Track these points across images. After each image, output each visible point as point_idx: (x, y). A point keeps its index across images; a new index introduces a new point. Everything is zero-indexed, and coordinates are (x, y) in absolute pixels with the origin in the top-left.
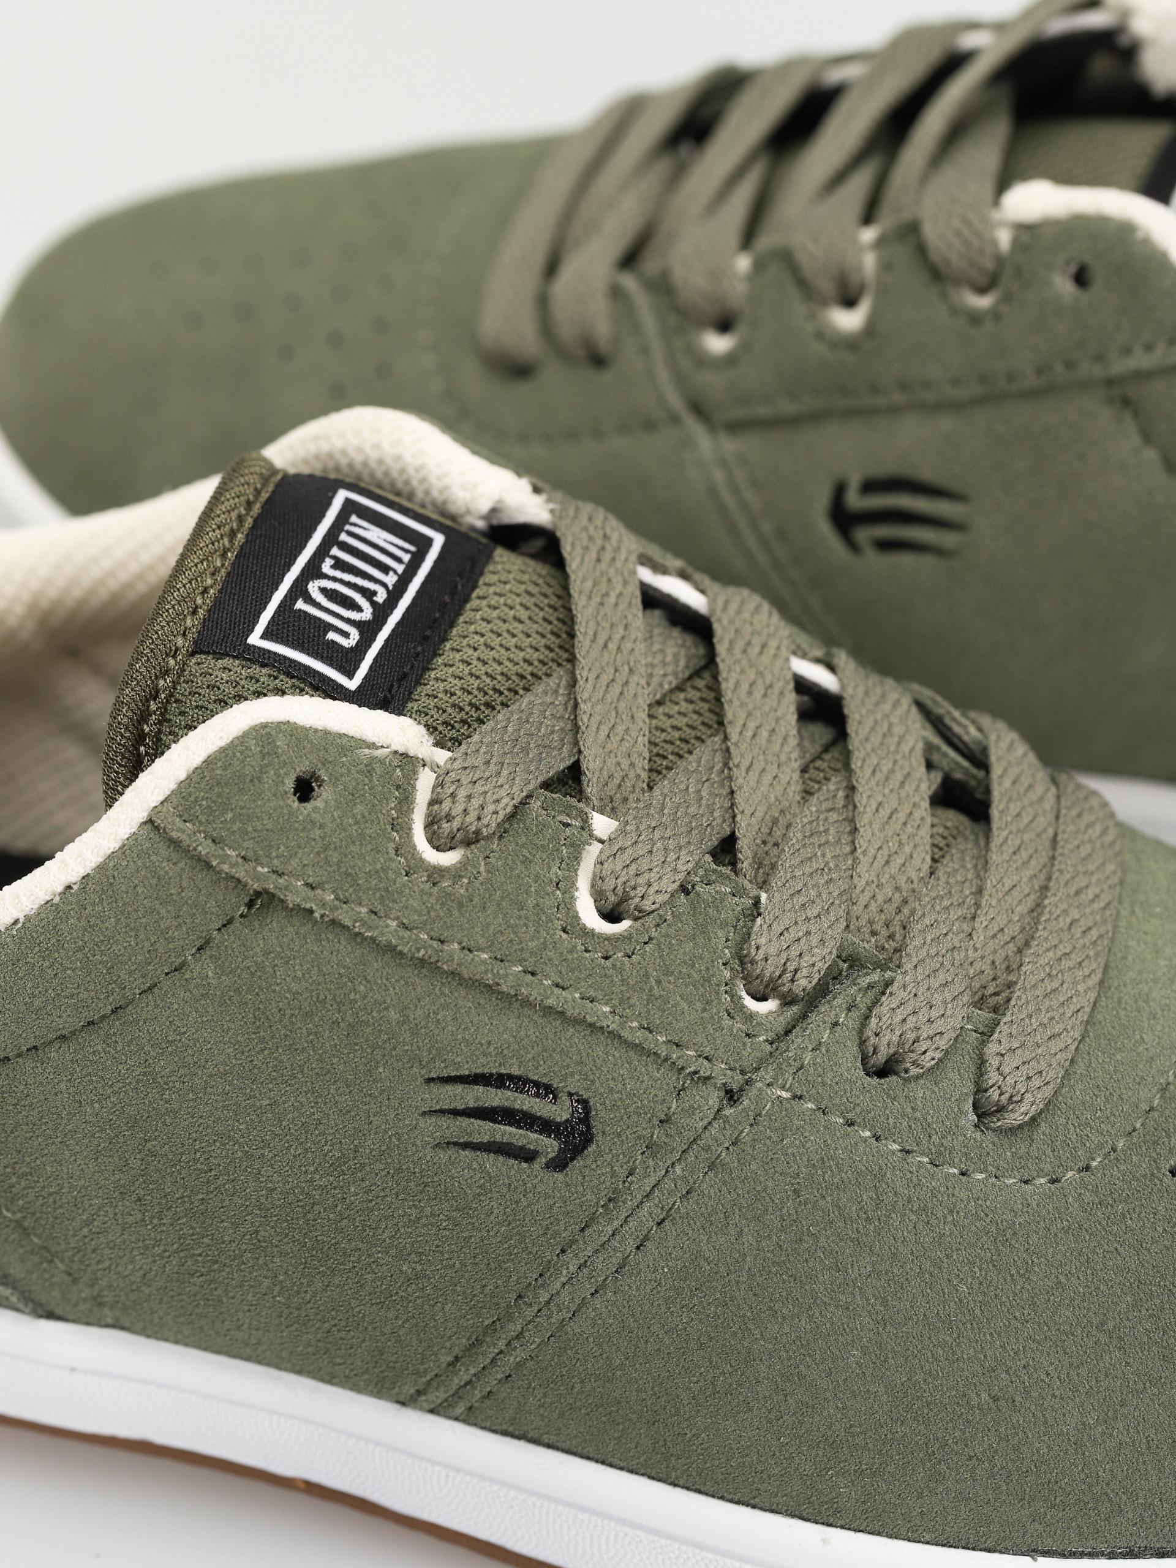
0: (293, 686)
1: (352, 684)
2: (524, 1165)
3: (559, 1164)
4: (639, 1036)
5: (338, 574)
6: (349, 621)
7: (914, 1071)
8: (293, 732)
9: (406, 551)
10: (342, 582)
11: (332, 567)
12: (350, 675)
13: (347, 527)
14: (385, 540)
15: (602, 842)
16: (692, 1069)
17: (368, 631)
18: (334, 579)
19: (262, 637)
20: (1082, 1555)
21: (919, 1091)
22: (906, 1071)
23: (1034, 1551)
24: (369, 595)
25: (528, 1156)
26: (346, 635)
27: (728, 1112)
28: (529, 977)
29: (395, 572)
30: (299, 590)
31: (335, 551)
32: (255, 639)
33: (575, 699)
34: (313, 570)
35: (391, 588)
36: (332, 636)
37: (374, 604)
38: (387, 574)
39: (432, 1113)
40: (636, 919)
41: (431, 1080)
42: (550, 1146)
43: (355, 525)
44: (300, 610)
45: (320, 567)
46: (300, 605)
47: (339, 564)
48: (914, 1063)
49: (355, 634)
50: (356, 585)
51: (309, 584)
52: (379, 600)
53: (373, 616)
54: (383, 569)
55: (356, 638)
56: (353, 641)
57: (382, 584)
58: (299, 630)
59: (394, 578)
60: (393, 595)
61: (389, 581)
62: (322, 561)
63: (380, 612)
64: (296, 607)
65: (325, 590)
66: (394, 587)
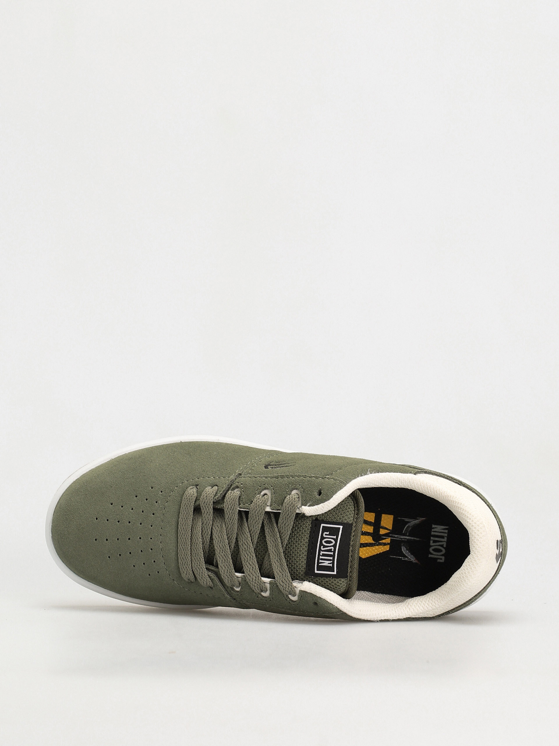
1: (322, 525)
5: (330, 548)
6: (326, 538)
10: (329, 546)
11: (332, 549)
12: (323, 526)
13: (332, 562)
14: (324, 563)
15: (268, 506)
17: (323, 538)
18: (331, 546)
24: (325, 547)
26: (326, 535)
29: (321, 556)
30: (336, 540)
31: (332, 553)
32: (341, 527)
33: (277, 528)
34: (335, 546)
35: (321, 551)
36: (328, 533)
37: (323, 545)
38: (322, 554)
44: (335, 536)
45: (334, 548)
46: (335, 537)
49: (325, 536)
50: (327, 547)
51: (334, 543)
52: (322, 547)
53: (322, 542)
54: (323, 555)
55: (324, 535)
56: (324, 534)
57: (322, 551)
58: (334, 532)
59: (321, 554)
60: (320, 550)
61: (322, 553)
62: (334, 550)
63: (321, 544)
64: (336, 536)
65: (332, 543)
66: (320, 552)
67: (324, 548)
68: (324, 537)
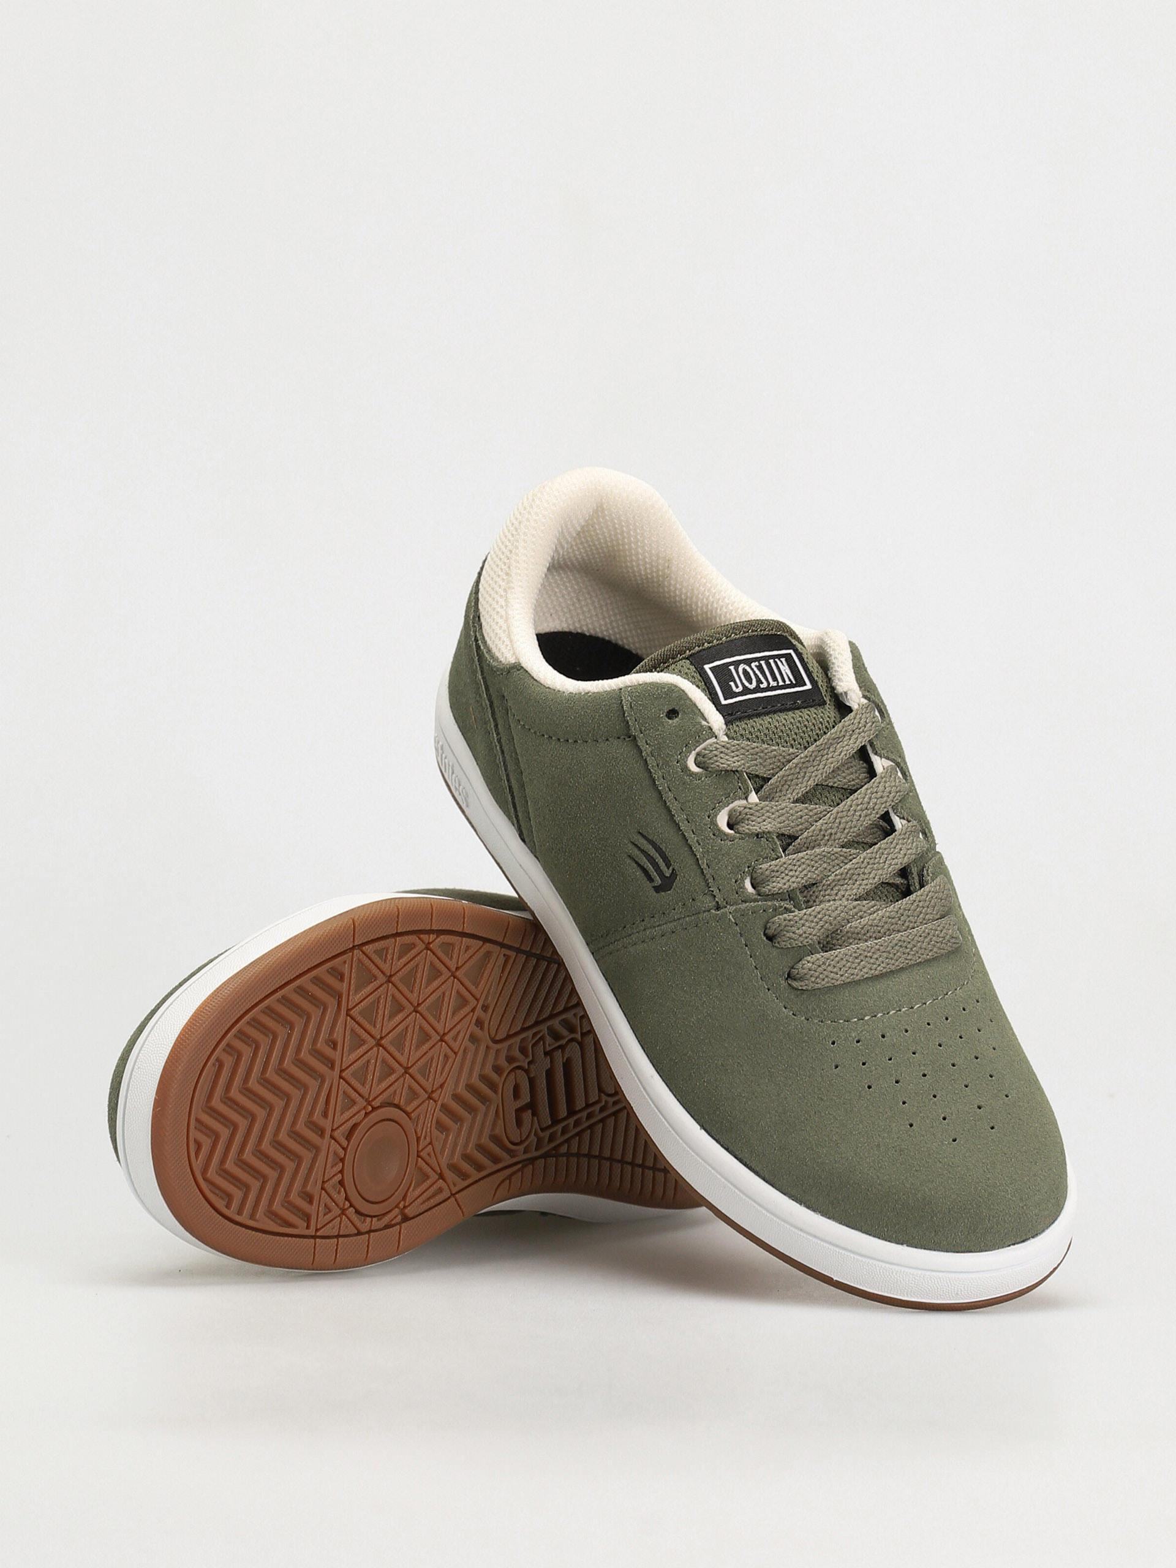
0: (704, 689)
1: (724, 702)
2: (648, 882)
3: (657, 889)
4: (704, 866)
5: (755, 669)
6: (743, 684)
7: (777, 945)
8: (683, 694)
9: (790, 680)
10: (754, 672)
12: (725, 699)
13: (777, 660)
14: (786, 673)
15: (747, 802)
16: (712, 889)
17: (746, 691)
18: (752, 669)
19: (710, 668)
20: (714, 1139)
21: (775, 952)
22: (775, 943)
23: (703, 1126)
24: (759, 682)
25: (651, 880)
26: (737, 687)
27: (713, 911)
28: (687, 822)
29: (778, 683)
30: (737, 664)
31: (763, 662)
32: (707, 667)
34: (748, 662)
35: (770, 686)
36: (732, 684)
37: (758, 686)
38: (774, 681)
39: (633, 843)
40: (736, 832)
41: (639, 833)
42: (658, 881)
43: (781, 662)
44: (730, 670)
45: (752, 663)
46: (732, 668)
47: (760, 667)
48: (778, 943)
49: (741, 688)
50: (758, 676)
51: (742, 665)
52: (762, 686)
53: (754, 688)
54: (775, 679)
55: (740, 691)
56: (737, 691)
57: (769, 683)
58: (724, 674)
59: (775, 684)
60: (769, 688)
61: (773, 684)
62: (755, 662)
63: (758, 689)
64: (730, 667)
65: (746, 670)
66: (772, 687)
67: (761, 681)
68: (743, 688)
